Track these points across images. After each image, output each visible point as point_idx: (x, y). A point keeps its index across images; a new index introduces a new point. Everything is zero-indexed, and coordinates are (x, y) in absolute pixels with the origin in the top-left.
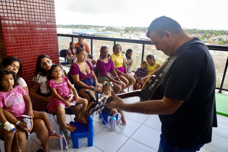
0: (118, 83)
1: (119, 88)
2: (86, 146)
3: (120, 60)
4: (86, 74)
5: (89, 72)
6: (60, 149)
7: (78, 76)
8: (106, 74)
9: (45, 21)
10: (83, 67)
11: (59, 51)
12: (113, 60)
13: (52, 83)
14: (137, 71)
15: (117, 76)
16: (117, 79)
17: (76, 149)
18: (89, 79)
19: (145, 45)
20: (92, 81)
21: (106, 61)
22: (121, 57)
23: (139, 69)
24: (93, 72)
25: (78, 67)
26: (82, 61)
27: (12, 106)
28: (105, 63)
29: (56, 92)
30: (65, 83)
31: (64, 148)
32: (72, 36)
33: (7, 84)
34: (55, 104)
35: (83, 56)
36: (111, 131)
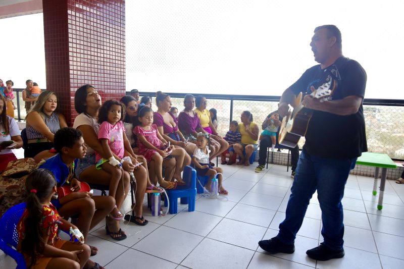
2: (186, 211)
3: (205, 117)
4: (172, 127)
5: (175, 124)
7: (162, 128)
12: (199, 116)
13: (140, 129)
14: (226, 135)
17: (174, 215)
18: (175, 134)
19: (234, 101)
21: (191, 115)
22: (206, 114)
23: (228, 133)
25: (162, 117)
27: (115, 141)
28: (191, 117)
29: (145, 139)
30: (155, 131)
31: (159, 214)
33: (113, 116)
36: (212, 199)
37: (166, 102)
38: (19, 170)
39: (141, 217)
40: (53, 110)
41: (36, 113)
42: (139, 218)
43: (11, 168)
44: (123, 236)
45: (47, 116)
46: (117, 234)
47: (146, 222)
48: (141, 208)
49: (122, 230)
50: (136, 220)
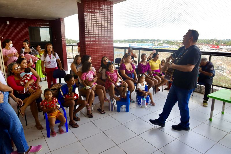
0: (152, 79)
1: (152, 82)
2: (124, 112)
4: (129, 71)
5: (132, 69)
6: (110, 111)
7: (124, 71)
8: (144, 72)
9: (107, 38)
10: (128, 66)
11: (115, 59)
15: (152, 75)
16: (152, 77)
18: (131, 74)
20: (133, 76)
21: (145, 64)
22: (157, 62)
24: (135, 70)
25: (125, 66)
26: (128, 63)
27: (88, 79)
28: (143, 65)
29: (110, 78)
30: (115, 74)
31: (112, 111)
32: (125, 48)
34: (109, 84)
35: (129, 59)
36: (142, 108)
37: (128, 58)
38: (55, 88)
39: (103, 110)
40: (80, 63)
41: (73, 64)
42: (102, 111)
43: (53, 87)
44: (92, 117)
45: (77, 65)
46: (90, 115)
47: (105, 113)
48: (103, 107)
49: (92, 114)
50: (101, 112)
